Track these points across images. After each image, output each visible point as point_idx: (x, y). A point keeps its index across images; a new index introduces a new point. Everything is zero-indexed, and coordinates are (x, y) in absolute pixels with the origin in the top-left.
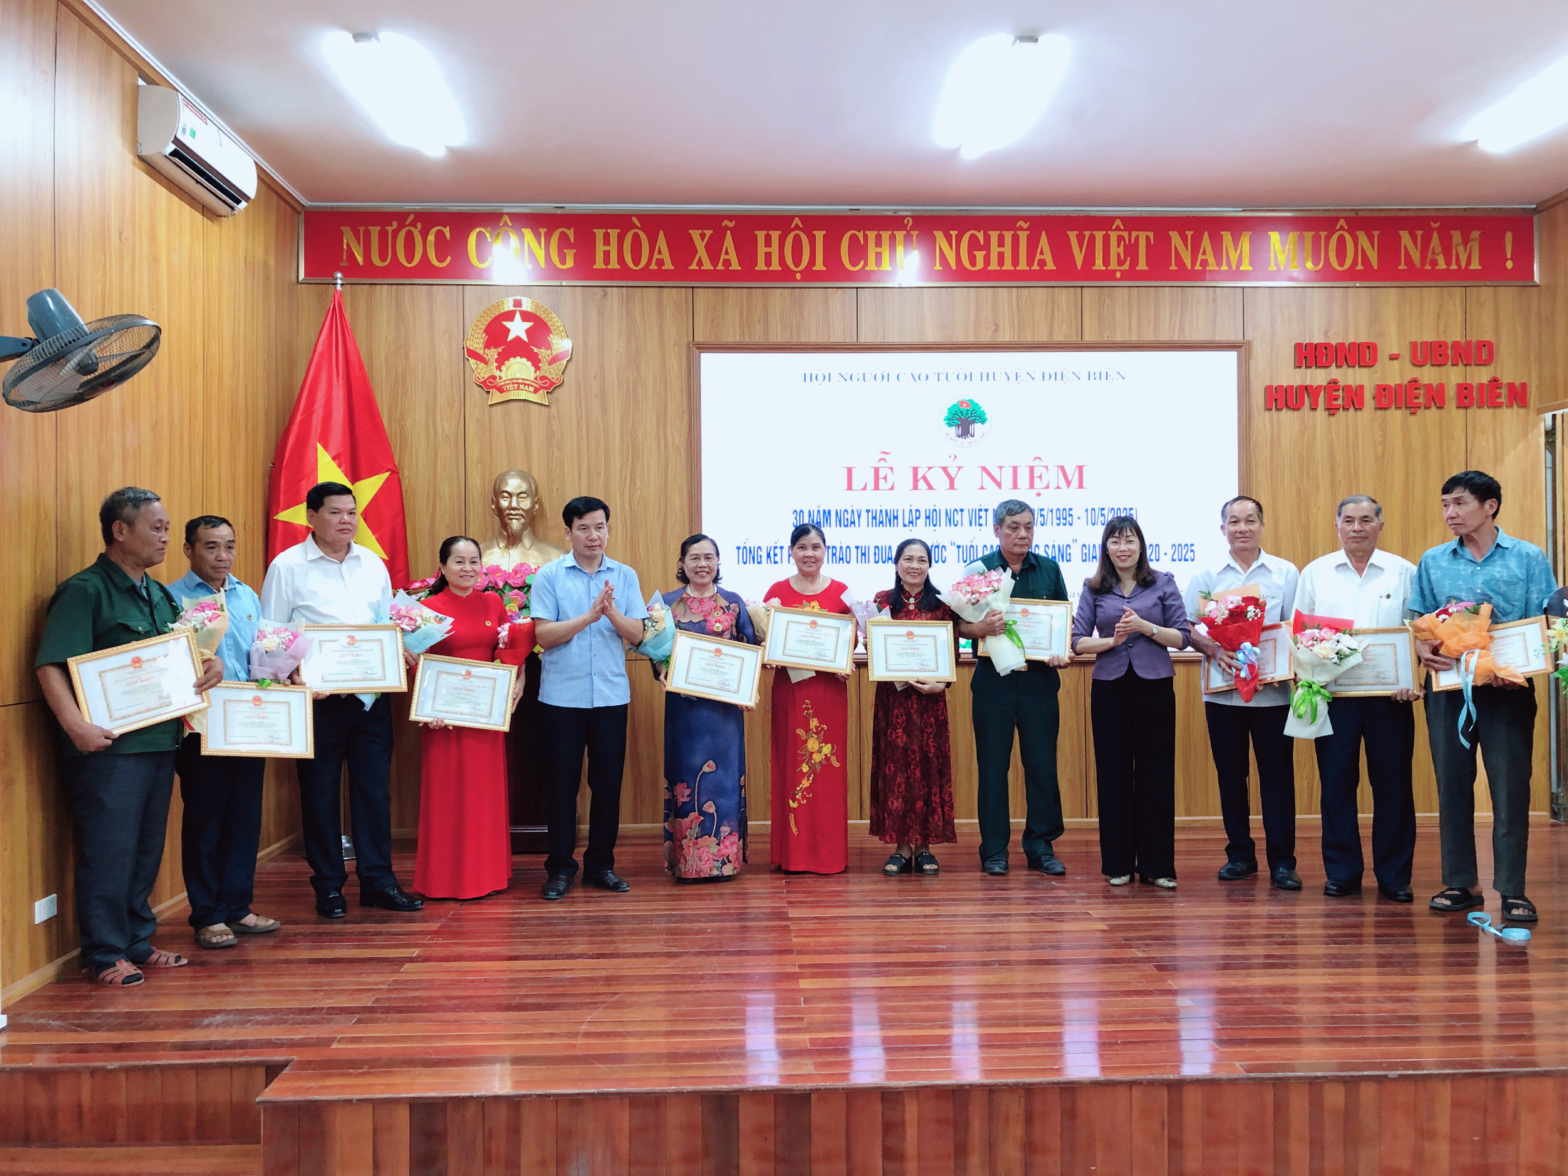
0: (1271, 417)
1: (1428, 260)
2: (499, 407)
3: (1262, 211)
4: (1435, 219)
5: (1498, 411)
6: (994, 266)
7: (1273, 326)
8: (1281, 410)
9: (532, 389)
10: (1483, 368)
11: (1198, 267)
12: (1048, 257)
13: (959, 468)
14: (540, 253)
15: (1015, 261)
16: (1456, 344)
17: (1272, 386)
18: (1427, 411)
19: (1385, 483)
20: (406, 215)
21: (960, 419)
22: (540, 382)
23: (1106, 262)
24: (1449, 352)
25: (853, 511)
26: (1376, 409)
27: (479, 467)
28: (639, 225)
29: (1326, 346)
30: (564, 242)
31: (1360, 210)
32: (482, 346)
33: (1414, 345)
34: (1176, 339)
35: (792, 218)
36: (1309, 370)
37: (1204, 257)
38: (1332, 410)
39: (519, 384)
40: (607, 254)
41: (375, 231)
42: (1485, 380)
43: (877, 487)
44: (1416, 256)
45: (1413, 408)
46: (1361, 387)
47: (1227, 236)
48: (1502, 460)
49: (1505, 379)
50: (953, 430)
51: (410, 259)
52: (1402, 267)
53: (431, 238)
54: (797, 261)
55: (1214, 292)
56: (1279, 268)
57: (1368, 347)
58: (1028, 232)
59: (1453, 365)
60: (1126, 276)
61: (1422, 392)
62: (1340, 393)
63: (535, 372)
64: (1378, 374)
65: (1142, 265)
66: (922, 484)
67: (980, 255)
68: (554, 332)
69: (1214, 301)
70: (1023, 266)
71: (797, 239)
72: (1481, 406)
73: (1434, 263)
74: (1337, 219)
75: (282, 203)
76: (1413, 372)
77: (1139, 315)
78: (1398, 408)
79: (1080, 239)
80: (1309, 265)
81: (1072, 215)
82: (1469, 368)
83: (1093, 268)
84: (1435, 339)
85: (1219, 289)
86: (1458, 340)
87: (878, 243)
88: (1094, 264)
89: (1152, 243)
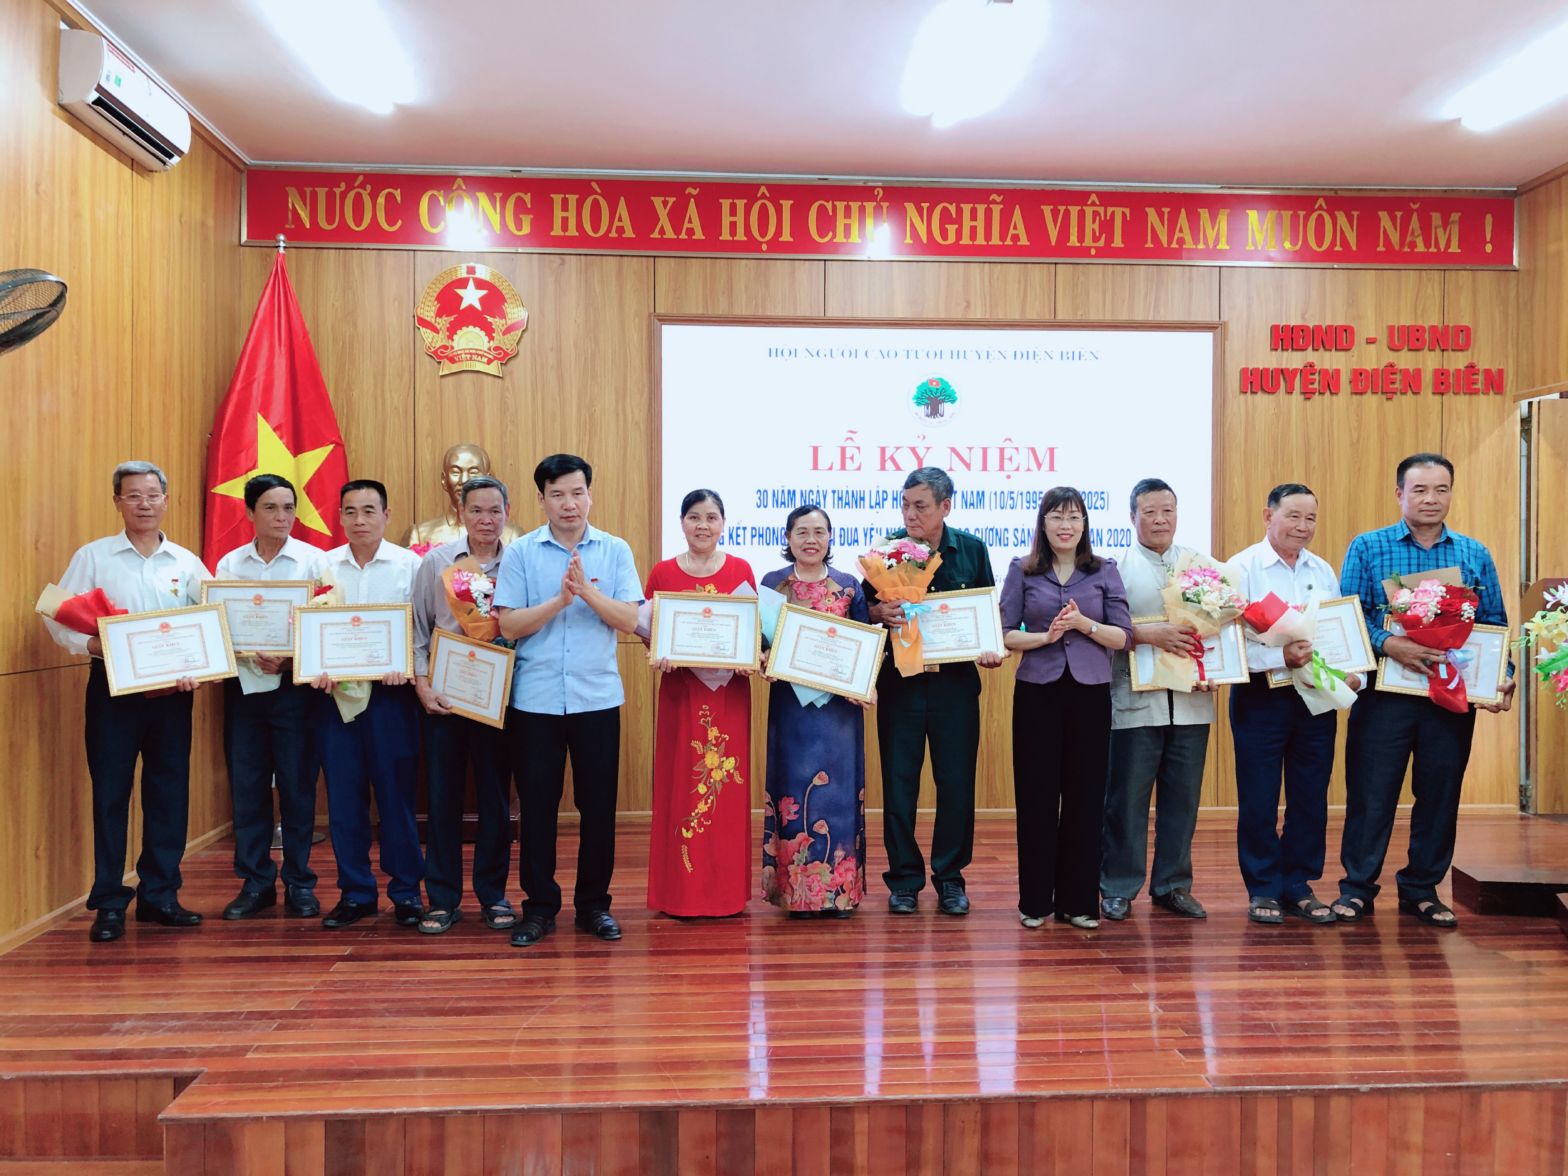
0: (1246, 401)
1: (1407, 242)
2: (450, 379)
3: (1240, 188)
4: (1415, 200)
5: (1474, 398)
6: (966, 240)
7: (1249, 307)
8: (1256, 393)
9: (485, 360)
10: (1460, 354)
11: (1174, 245)
12: (1021, 231)
13: (928, 449)
14: (495, 218)
15: (988, 236)
16: (1433, 328)
17: (1248, 369)
18: (1403, 397)
19: (1359, 469)
20: (355, 176)
21: (929, 398)
22: (493, 353)
23: (1081, 238)
24: (1427, 336)
25: (818, 492)
26: (1352, 393)
27: (430, 440)
28: (599, 191)
29: (1303, 329)
30: (520, 208)
31: (1340, 189)
32: (433, 314)
33: (1391, 329)
34: (1150, 319)
35: (758, 186)
36: (1285, 353)
37: (1181, 235)
38: (1308, 394)
39: (471, 354)
40: (565, 220)
41: (322, 192)
42: (1461, 367)
43: (843, 467)
44: (1395, 237)
45: (1389, 394)
46: (1338, 371)
47: (1204, 213)
48: (1477, 446)
49: (1482, 366)
50: (922, 410)
51: (358, 223)
52: (1381, 248)
53: (381, 200)
54: (763, 231)
55: (1190, 271)
56: (1256, 247)
57: (1346, 331)
58: (1002, 206)
59: (1430, 350)
60: (1103, 253)
61: (1398, 377)
62: (1317, 376)
63: (489, 342)
64: (1355, 358)
65: (1118, 242)
66: (889, 464)
67: (952, 229)
68: (508, 301)
69: (1190, 280)
70: (995, 240)
71: (763, 209)
72: (1456, 393)
73: (1413, 245)
74: (1316, 198)
75: (223, 161)
76: (1390, 357)
77: (1114, 294)
78: (1374, 393)
79: (1055, 213)
80: (1287, 245)
81: (1046, 189)
82: (1446, 353)
83: (1068, 244)
84: (1413, 323)
85: (1195, 268)
86: (1436, 324)
87: (847, 215)
88: (1068, 240)
89: (1128, 219)
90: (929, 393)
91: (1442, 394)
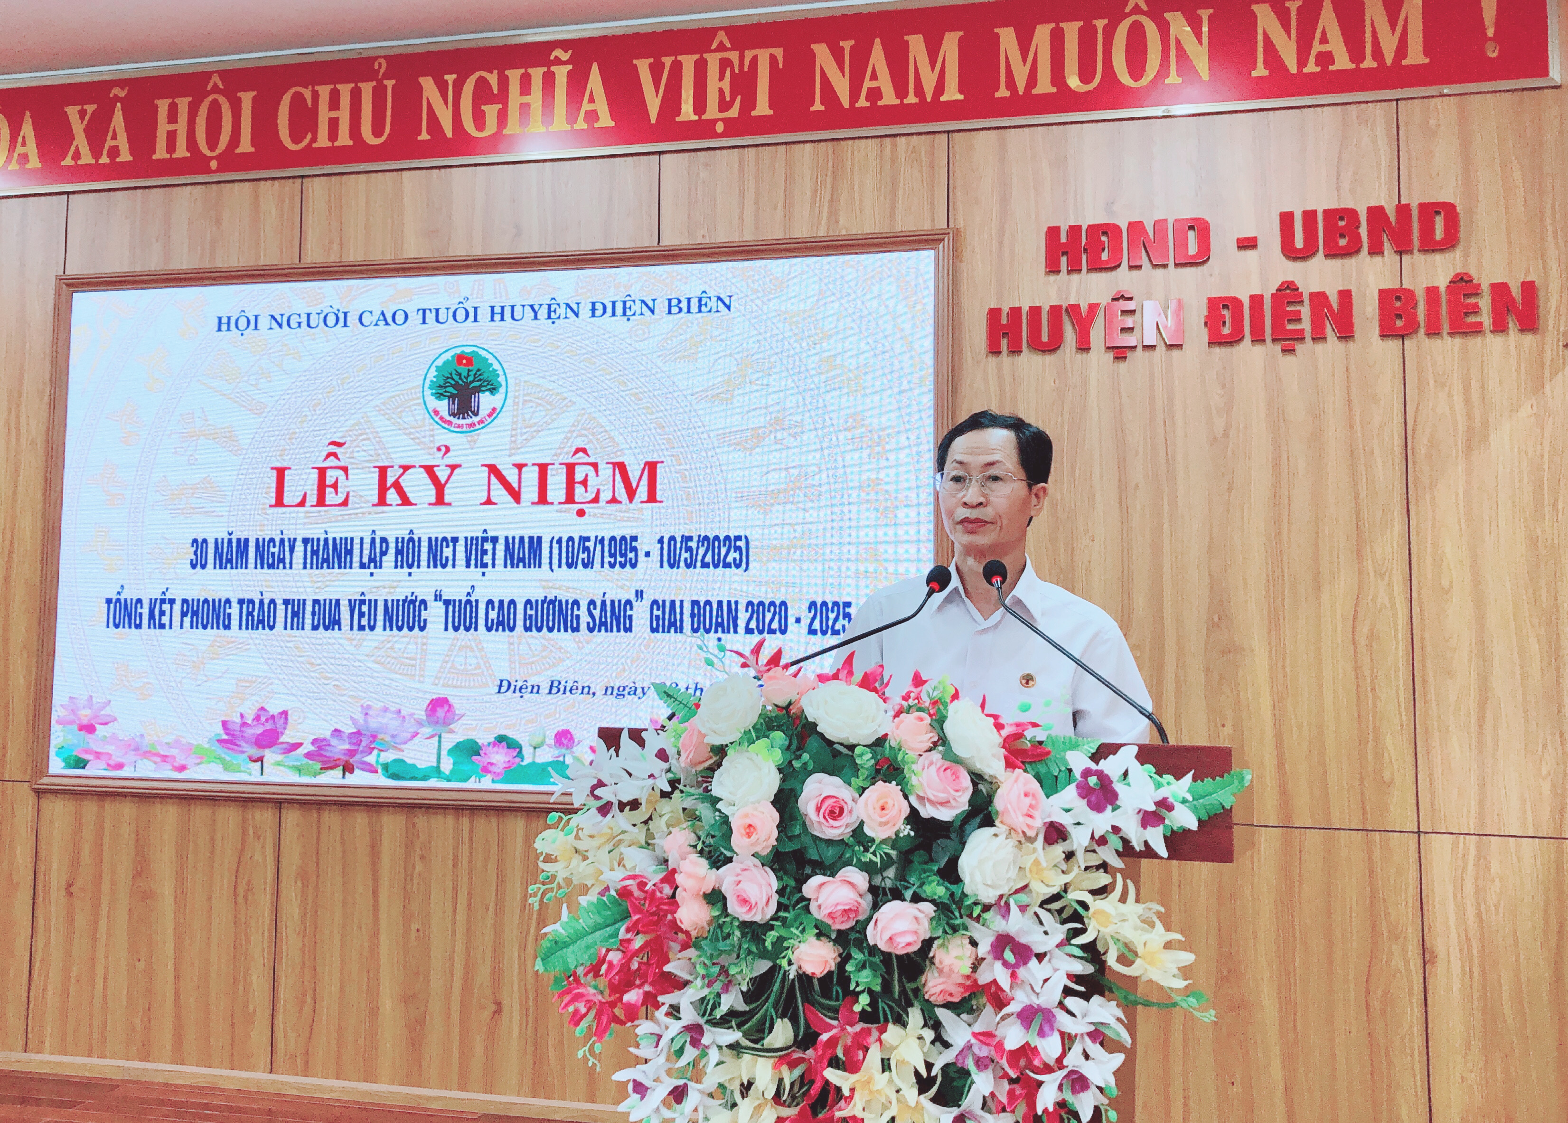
0: (999, 369)
1: (1312, 56)
5: (1475, 342)
6: (513, 128)
7: (1002, 199)
8: (1023, 352)
10: (1438, 257)
11: (864, 103)
12: (601, 106)
13: (453, 468)
16: (1376, 213)
17: (1002, 310)
18: (1319, 347)
19: (1230, 489)
23: (700, 106)
24: (1364, 227)
25: (282, 541)
26: (1211, 343)
33: (1286, 219)
34: (822, 232)
35: (208, 75)
36: (1074, 277)
37: (874, 84)
38: (1118, 350)
42: (1442, 282)
43: (321, 502)
44: (1287, 48)
45: (1289, 342)
48: (1485, 438)
49: (1486, 276)
50: (443, 406)
52: (1261, 70)
54: (213, 140)
55: (894, 146)
56: (1015, 92)
57: (1195, 227)
58: (570, 67)
59: (1371, 254)
60: (734, 128)
61: (1305, 311)
62: (1137, 316)
64: (1213, 278)
65: (762, 108)
66: (392, 496)
67: (491, 111)
69: (894, 160)
70: (561, 123)
71: (215, 109)
72: (1433, 333)
73: (1326, 58)
77: (758, 196)
78: (1258, 340)
79: (656, 71)
80: (1074, 82)
81: (641, 31)
82: (1404, 257)
83: (678, 119)
84: (1333, 205)
85: (903, 139)
86: (1383, 203)
87: (334, 104)
88: (678, 112)
89: (781, 66)
90: (457, 378)
91: (1403, 337)
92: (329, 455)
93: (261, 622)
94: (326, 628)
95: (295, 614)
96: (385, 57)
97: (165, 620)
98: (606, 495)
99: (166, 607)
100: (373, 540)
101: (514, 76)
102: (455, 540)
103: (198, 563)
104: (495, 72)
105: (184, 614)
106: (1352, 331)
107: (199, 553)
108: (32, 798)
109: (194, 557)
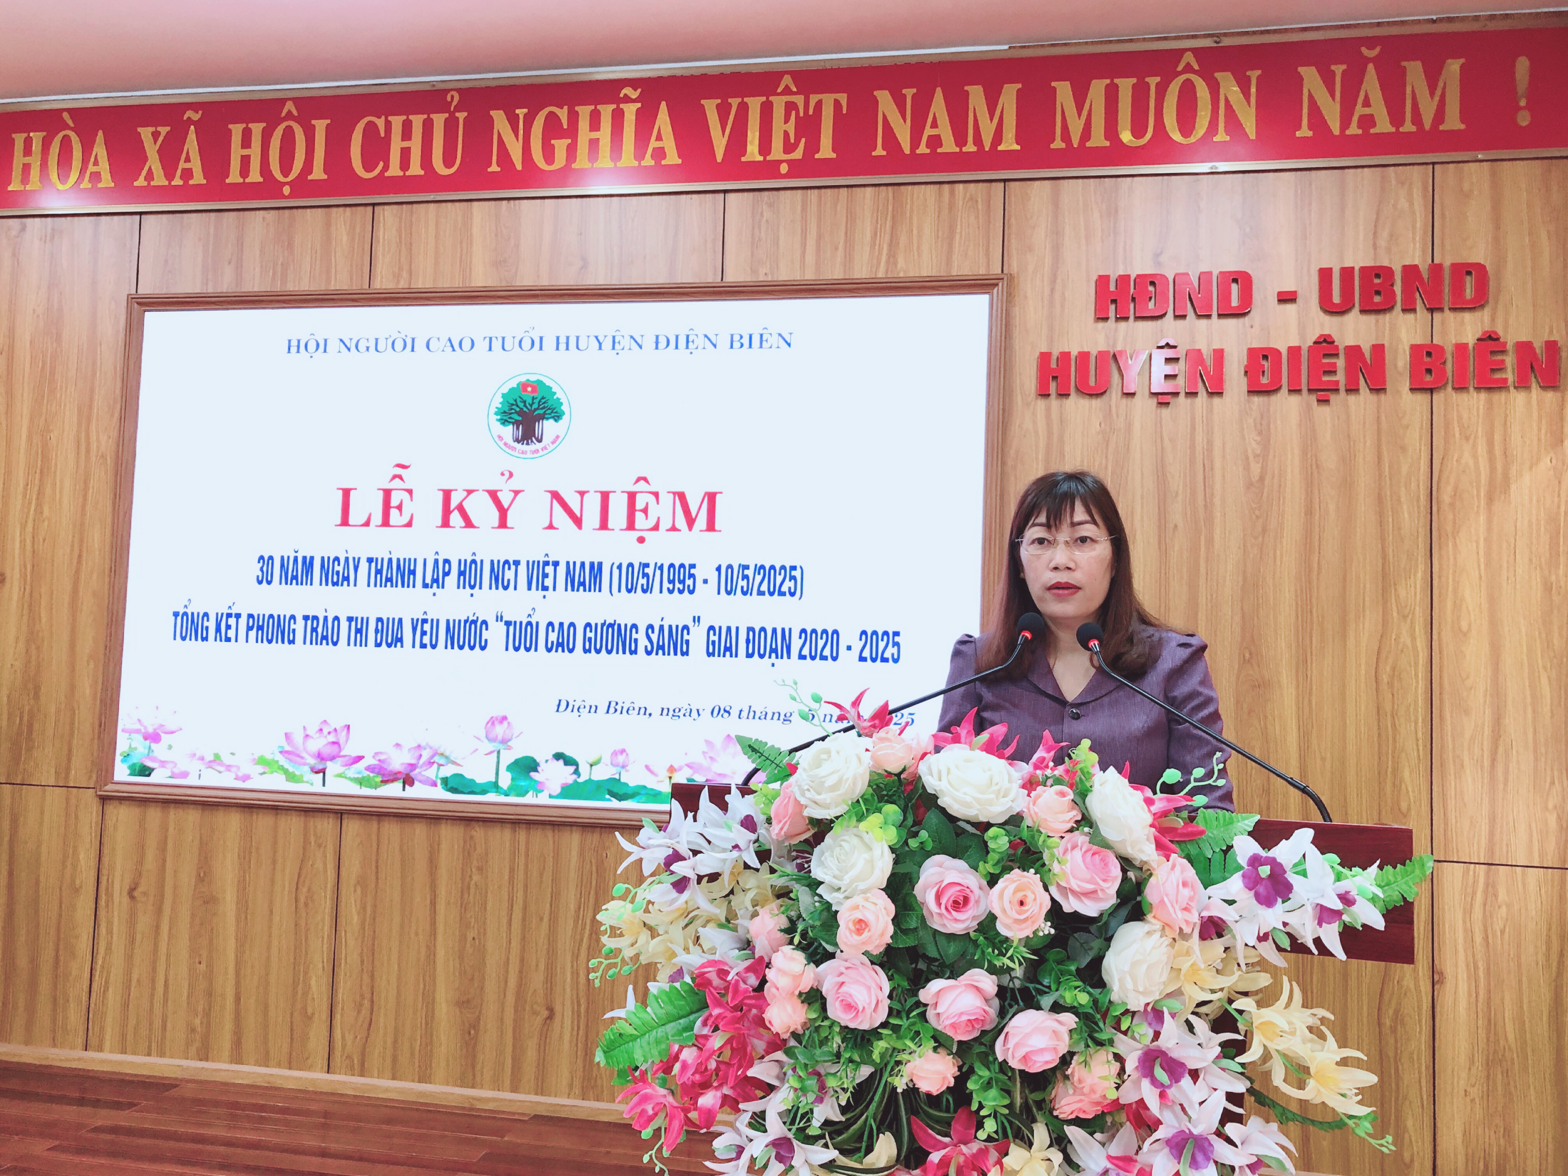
0: (1048, 410)
1: (1355, 119)
3: (1042, 47)
4: (1371, 42)
5: (1499, 398)
7: (1055, 247)
8: (1066, 396)
10: (1467, 316)
11: (924, 149)
12: (669, 144)
13: (516, 493)
15: (616, 153)
16: (1411, 271)
17: (1052, 354)
18: (1352, 398)
19: (1264, 531)
21: (521, 413)
23: (765, 147)
24: (1398, 286)
25: (347, 559)
26: (1250, 392)
28: (71, 124)
29: (1155, 280)
31: (1224, 34)
33: (1325, 275)
34: (881, 274)
35: (282, 102)
36: (1122, 325)
37: (934, 132)
38: (1163, 396)
40: (26, 168)
42: (1470, 337)
43: (386, 523)
44: (1331, 110)
45: (1324, 393)
46: (1221, 354)
49: (1512, 335)
50: (508, 432)
52: (1304, 132)
54: (286, 165)
55: (952, 193)
56: (1070, 145)
57: (1238, 280)
58: (639, 105)
59: (1405, 310)
60: (797, 170)
61: (1340, 363)
62: (1181, 364)
64: (1253, 330)
65: (826, 151)
66: (456, 518)
69: (952, 206)
71: (289, 135)
72: (1460, 388)
73: (1368, 121)
74: (1188, 52)
77: (820, 237)
78: (1294, 390)
79: (723, 112)
80: (1126, 137)
81: (710, 72)
82: (1437, 316)
83: (743, 159)
84: (1369, 263)
85: (961, 186)
86: (1416, 262)
87: (407, 135)
88: (744, 153)
89: (844, 111)
90: (521, 405)
91: (1431, 391)
92: (395, 477)
93: (325, 638)
94: (389, 645)
95: (359, 631)
96: (459, 90)
97: (231, 633)
98: (665, 524)
99: (232, 621)
100: (436, 561)
101: (584, 112)
102: (517, 563)
103: (265, 579)
104: (566, 107)
105: (250, 628)
106: (1384, 382)
107: (265, 569)
108: (95, 806)
109: (260, 574)
